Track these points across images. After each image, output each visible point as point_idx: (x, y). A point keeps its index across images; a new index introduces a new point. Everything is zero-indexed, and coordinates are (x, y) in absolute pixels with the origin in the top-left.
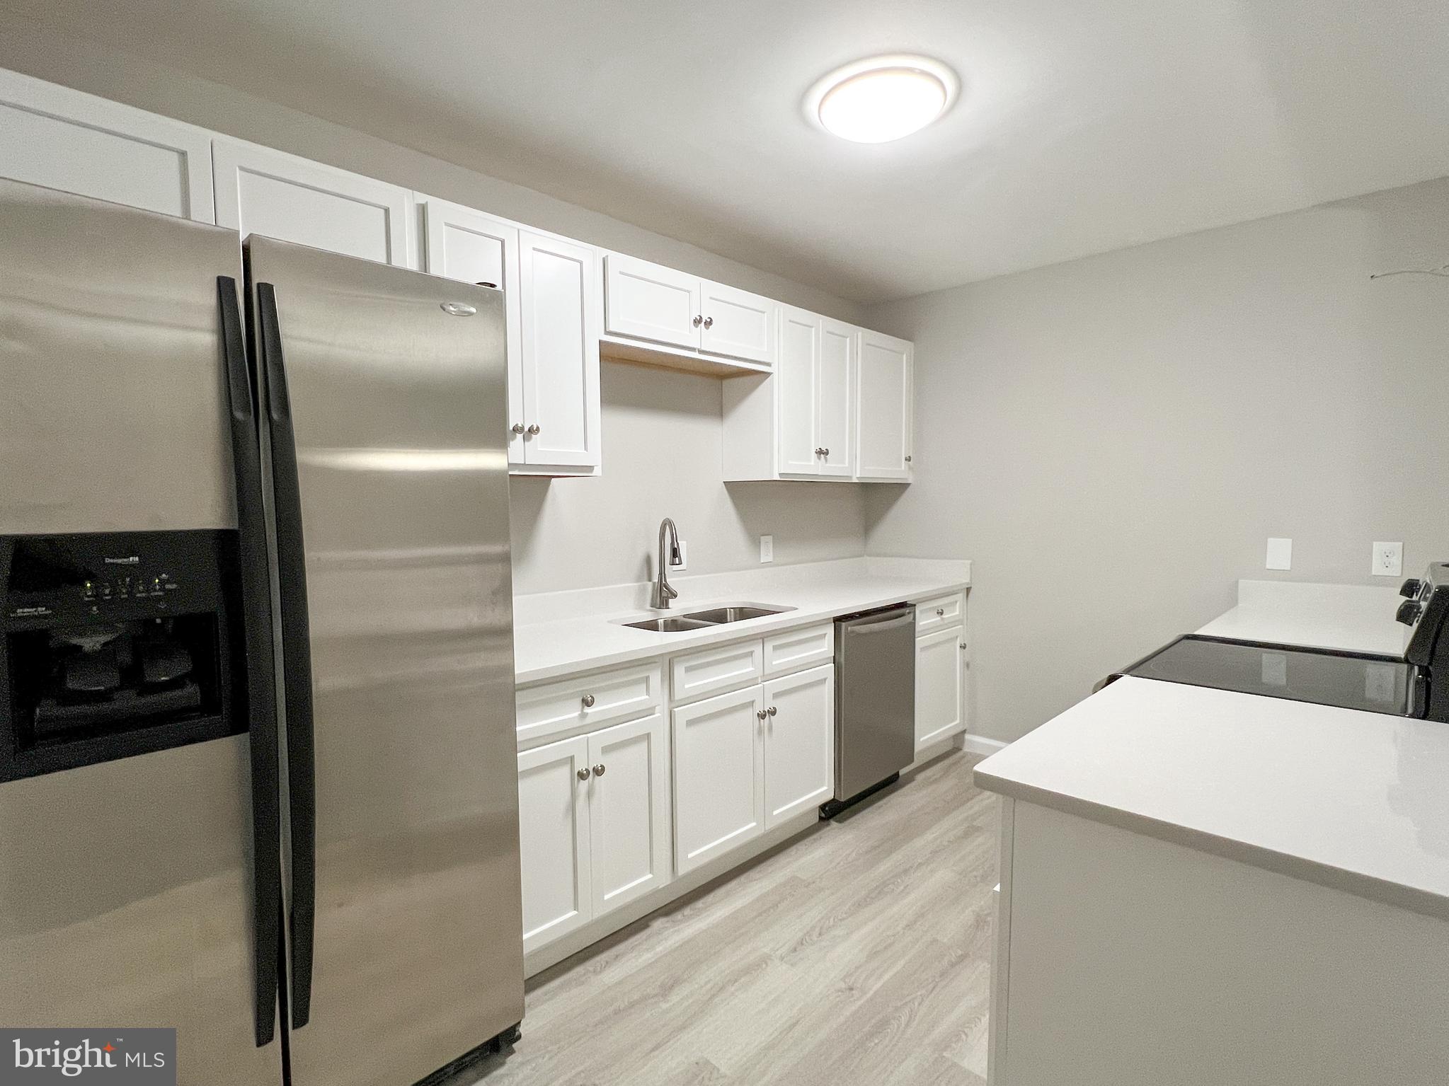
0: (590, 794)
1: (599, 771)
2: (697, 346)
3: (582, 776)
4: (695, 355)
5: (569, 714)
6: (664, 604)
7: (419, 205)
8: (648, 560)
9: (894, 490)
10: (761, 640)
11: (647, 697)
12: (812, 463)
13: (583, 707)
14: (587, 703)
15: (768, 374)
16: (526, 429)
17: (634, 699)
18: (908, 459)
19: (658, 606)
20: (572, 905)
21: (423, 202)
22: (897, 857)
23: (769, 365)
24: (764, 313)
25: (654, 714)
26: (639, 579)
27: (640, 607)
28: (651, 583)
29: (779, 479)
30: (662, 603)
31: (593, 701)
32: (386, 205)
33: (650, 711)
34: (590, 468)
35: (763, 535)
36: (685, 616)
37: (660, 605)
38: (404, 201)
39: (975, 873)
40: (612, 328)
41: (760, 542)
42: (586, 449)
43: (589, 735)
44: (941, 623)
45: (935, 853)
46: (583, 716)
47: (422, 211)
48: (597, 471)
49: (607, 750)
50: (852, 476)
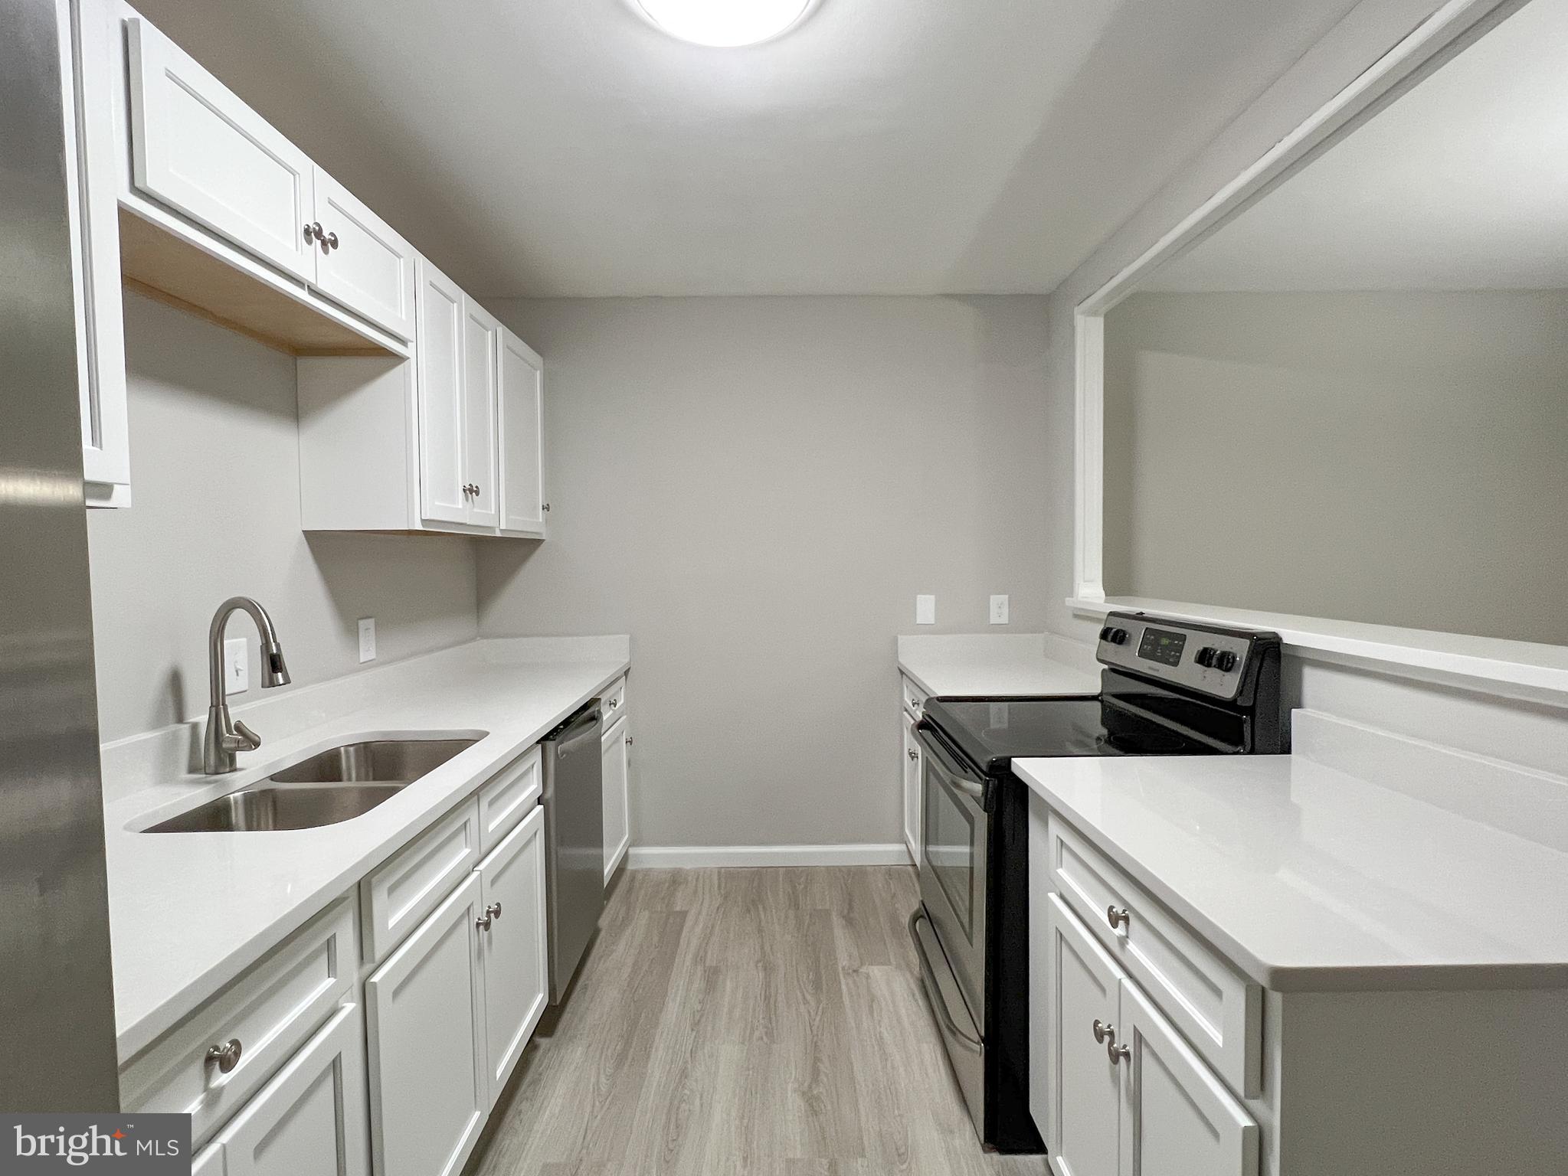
2: (311, 279)
4: (302, 295)
6: (226, 762)
8: (175, 682)
9: (522, 547)
10: (476, 798)
12: (460, 506)
13: (208, 1078)
15: (399, 359)
18: (546, 508)
19: (212, 769)
22: (660, 1054)
23: (403, 342)
24: (399, 256)
26: (157, 723)
27: (165, 777)
28: (186, 726)
29: (422, 529)
30: (220, 762)
33: (334, 1010)
34: (105, 489)
35: (362, 619)
36: (273, 778)
37: (216, 767)
39: (757, 1034)
40: (140, 184)
41: (358, 632)
42: (96, 442)
44: (615, 716)
45: (696, 1025)
48: (122, 497)
50: (497, 527)
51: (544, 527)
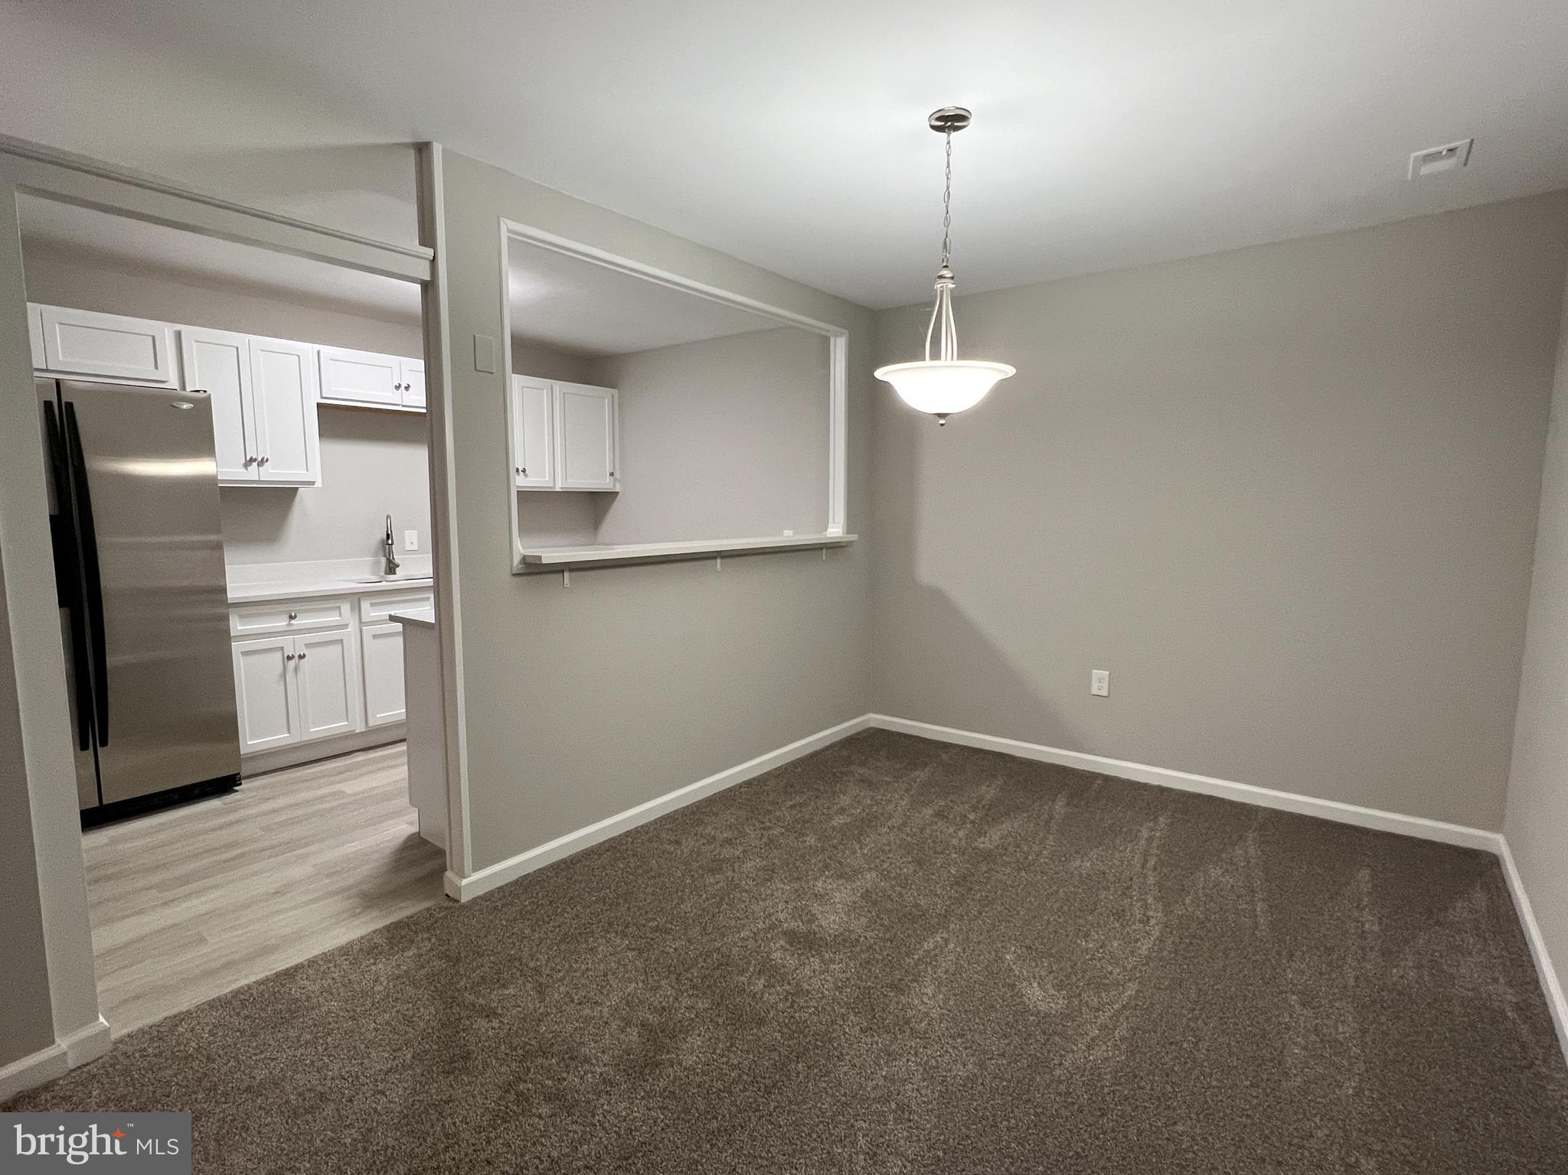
0: (296, 669)
1: (302, 657)
2: (400, 403)
3: (289, 658)
4: (399, 408)
5: (281, 623)
7: (176, 331)
11: (339, 618)
13: (290, 620)
14: (291, 618)
16: (260, 459)
17: (332, 618)
18: (611, 474)
20: (286, 729)
21: (179, 329)
25: (347, 629)
31: (295, 617)
32: (153, 334)
33: (345, 626)
34: (313, 483)
38: (165, 331)
40: (324, 395)
42: (307, 470)
43: (295, 636)
46: (290, 625)
47: (178, 335)
48: (319, 484)
49: (308, 646)
50: (554, 487)
51: (614, 485)
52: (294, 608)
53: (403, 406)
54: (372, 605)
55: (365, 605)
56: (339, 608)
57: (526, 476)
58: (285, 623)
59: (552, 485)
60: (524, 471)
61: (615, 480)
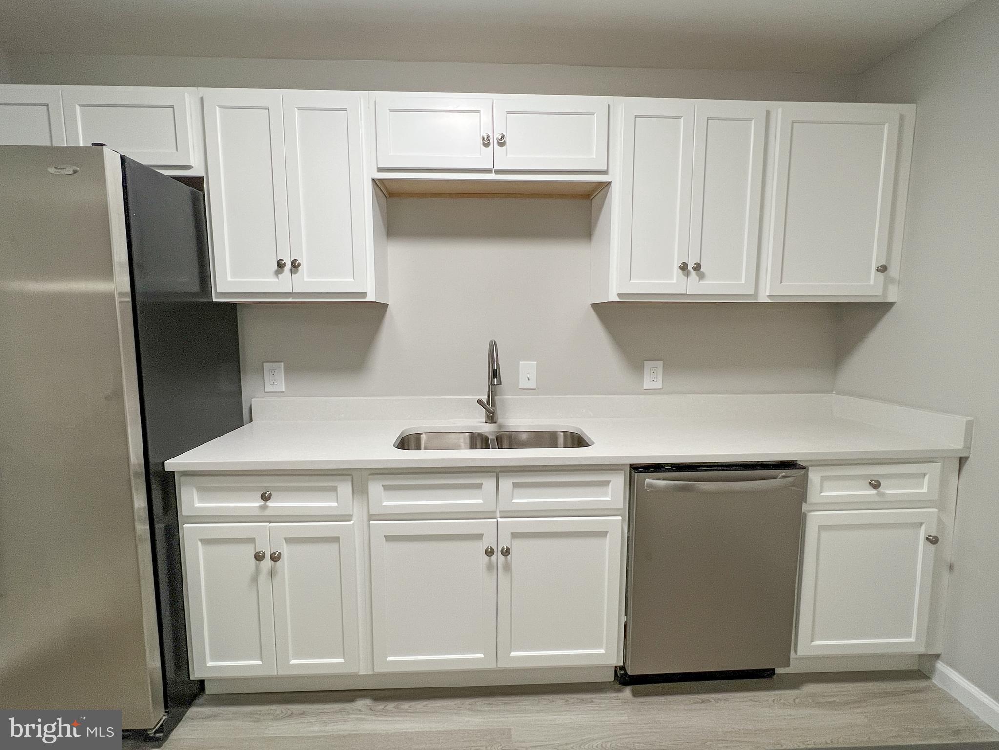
0: (272, 573)
1: (275, 557)
2: (491, 166)
3: (258, 557)
4: (492, 177)
5: (249, 503)
10: (495, 474)
11: (336, 504)
12: (679, 281)
14: (265, 497)
15: (608, 184)
16: (290, 263)
18: (882, 269)
20: (258, 655)
21: (202, 94)
23: (605, 173)
25: (350, 521)
29: (618, 300)
31: (271, 496)
32: (173, 105)
35: (649, 360)
38: (186, 99)
41: (643, 369)
42: (354, 277)
43: (272, 525)
44: (877, 499)
46: (263, 507)
47: (200, 102)
49: (289, 540)
50: (756, 295)
51: (885, 289)
52: (267, 483)
53: (498, 172)
54: (386, 488)
55: (375, 488)
56: (334, 489)
57: (702, 276)
58: (257, 505)
59: (752, 292)
60: (697, 267)
61: (889, 281)
